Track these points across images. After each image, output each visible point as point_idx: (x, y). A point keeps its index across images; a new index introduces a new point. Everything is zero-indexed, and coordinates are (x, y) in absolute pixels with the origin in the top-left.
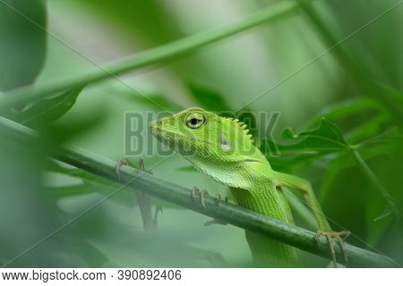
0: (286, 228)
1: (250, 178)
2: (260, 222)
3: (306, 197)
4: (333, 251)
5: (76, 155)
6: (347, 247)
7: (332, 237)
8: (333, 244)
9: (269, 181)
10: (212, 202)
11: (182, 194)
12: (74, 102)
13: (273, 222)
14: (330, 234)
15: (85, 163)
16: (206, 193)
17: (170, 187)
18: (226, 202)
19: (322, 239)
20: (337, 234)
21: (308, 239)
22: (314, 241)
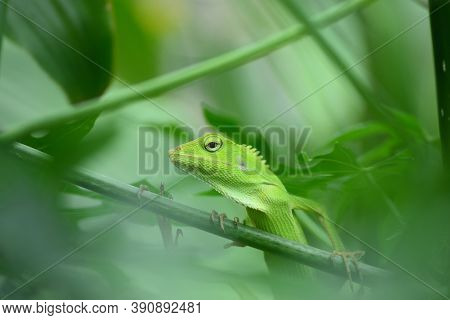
0: (303, 249)
1: (267, 201)
2: (278, 244)
3: (321, 220)
4: (348, 270)
6: (362, 266)
7: (348, 257)
8: (348, 263)
9: (285, 204)
10: (230, 225)
11: (201, 218)
13: (289, 244)
14: (345, 254)
15: (108, 189)
16: (225, 216)
17: (190, 211)
18: (244, 224)
19: (338, 259)
20: (352, 254)
21: (324, 259)
22: (330, 261)
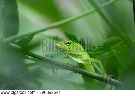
0: (94, 74)
1: (83, 60)
2: (86, 73)
3: (100, 65)
4: (108, 81)
5: (33, 54)
6: (112, 80)
7: (108, 77)
8: (108, 79)
9: (89, 61)
10: (72, 67)
11: (64, 65)
12: (32, 39)
13: (90, 73)
14: (107, 76)
15: (36, 56)
16: (71, 64)
17: (61, 63)
18: (77, 67)
19: (105, 77)
20: (109, 76)
21: (101, 77)
22: (102, 78)
